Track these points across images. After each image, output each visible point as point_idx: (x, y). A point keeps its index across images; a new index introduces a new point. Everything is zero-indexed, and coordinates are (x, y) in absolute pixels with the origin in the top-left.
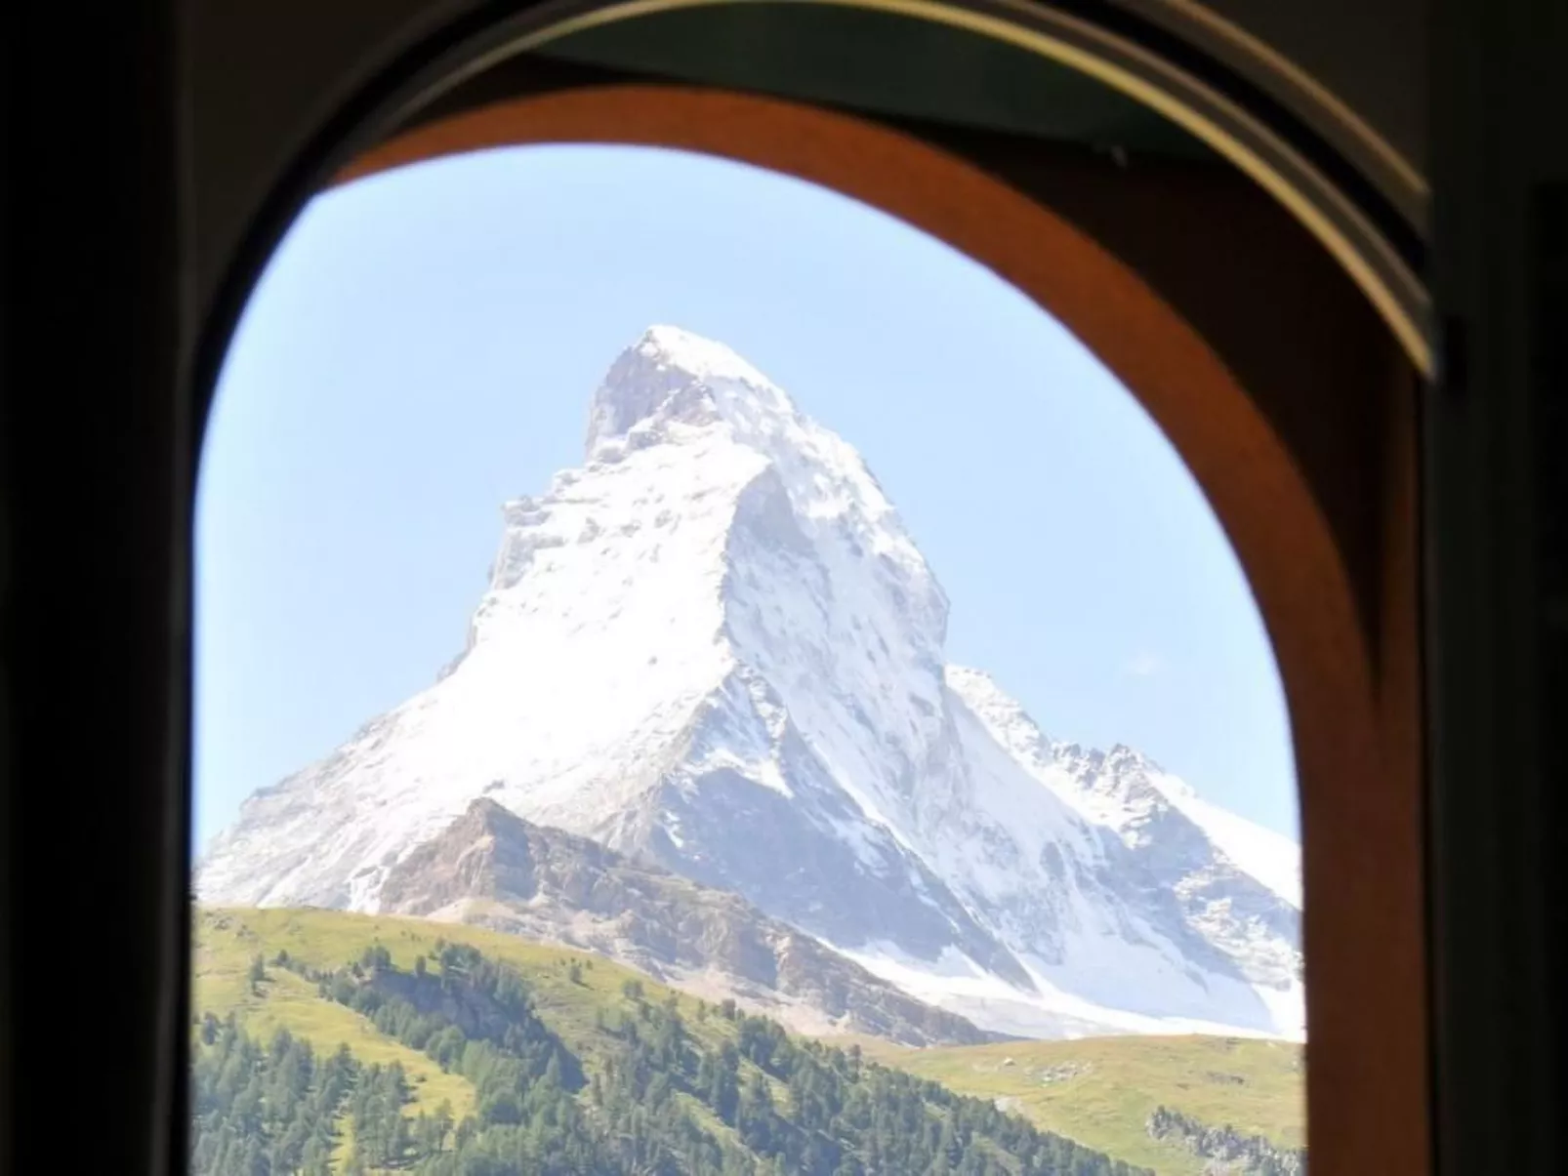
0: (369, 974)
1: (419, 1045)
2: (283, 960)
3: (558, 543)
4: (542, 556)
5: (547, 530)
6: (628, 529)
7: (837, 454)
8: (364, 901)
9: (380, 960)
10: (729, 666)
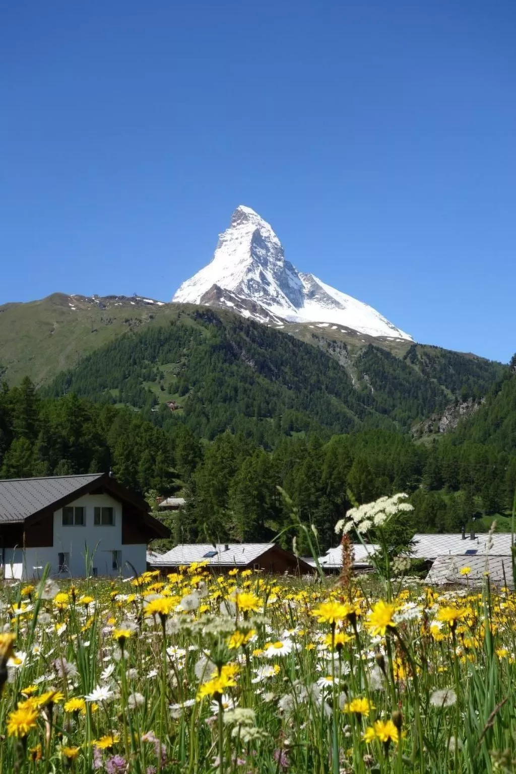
0: (195, 314)
1: (203, 326)
2: (183, 312)
3: (226, 241)
4: (224, 243)
5: (225, 239)
6: (237, 239)
7: (268, 226)
8: (198, 303)
9: (197, 312)
10: (252, 261)
